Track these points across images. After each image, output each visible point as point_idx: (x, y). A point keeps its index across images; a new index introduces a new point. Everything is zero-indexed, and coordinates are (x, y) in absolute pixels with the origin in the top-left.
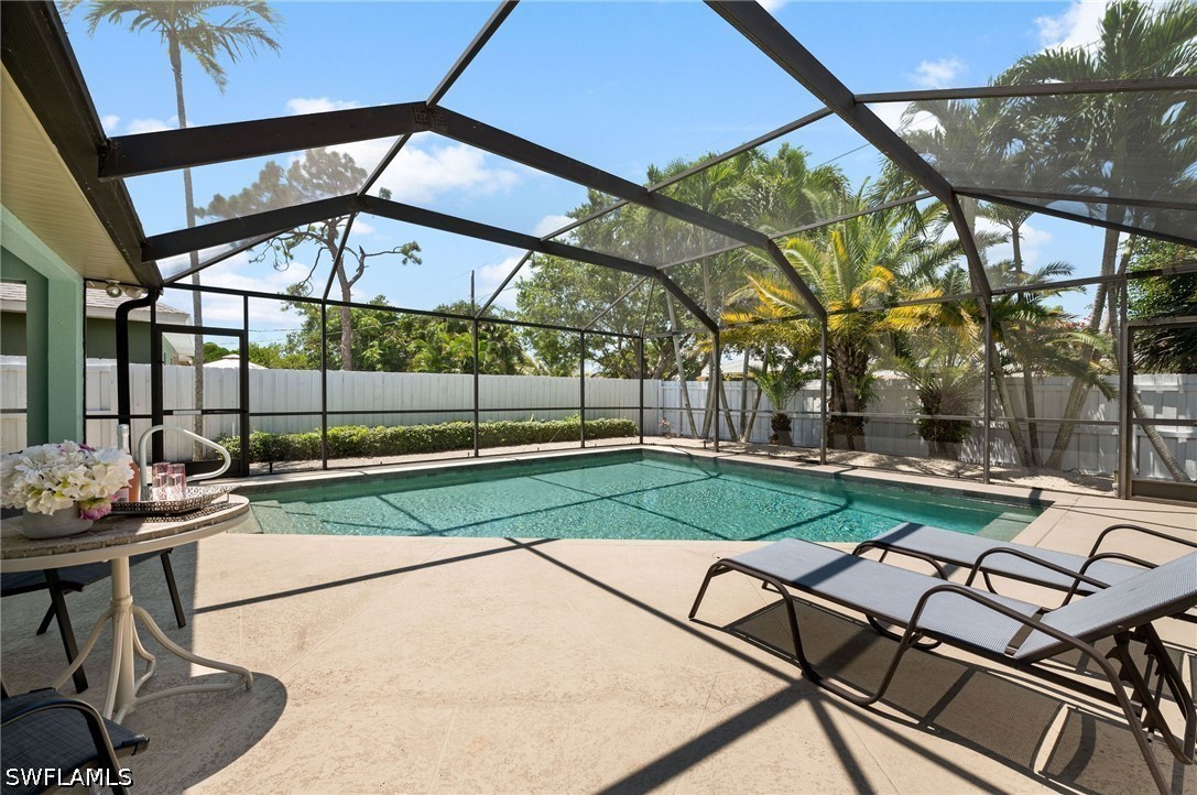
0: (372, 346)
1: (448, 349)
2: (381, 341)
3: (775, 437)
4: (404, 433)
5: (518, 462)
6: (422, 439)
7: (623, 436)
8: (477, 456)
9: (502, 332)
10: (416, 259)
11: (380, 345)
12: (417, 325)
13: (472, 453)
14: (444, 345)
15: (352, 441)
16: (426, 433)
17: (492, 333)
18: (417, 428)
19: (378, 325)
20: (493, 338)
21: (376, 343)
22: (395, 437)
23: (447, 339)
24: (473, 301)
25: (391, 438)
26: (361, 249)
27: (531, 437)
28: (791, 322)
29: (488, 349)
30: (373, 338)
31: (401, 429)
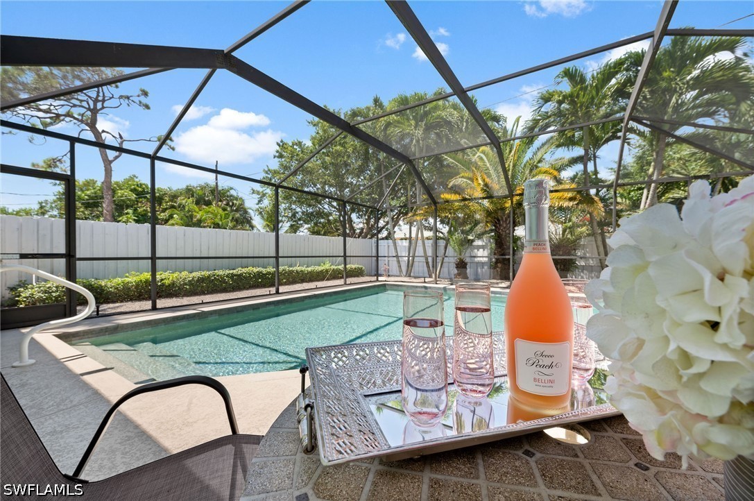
0: (127, 214)
1: (198, 217)
2: (135, 210)
3: (459, 274)
4: (209, 277)
5: (315, 296)
6: (224, 281)
7: (358, 276)
8: (277, 292)
9: (239, 206)
10: (170, 146)
11: (134, 213)
12: (167, 199)
13: (273, 290)
14: (195, 214)
15: (163, 285)
16: (227, 276)
17: (231, 207)
18: (221, 273)
19: (134, 196)
20: (232, 211)
21: (130, 211)
22: (201, 280)
23: (197, 210)
24: (217, 183)
25: (198, 280)
26: (120, 135)
27: (302, 278)
28: (480, 201)
29: (231, 218)
30: (128, 207)
31: (206, 273)
